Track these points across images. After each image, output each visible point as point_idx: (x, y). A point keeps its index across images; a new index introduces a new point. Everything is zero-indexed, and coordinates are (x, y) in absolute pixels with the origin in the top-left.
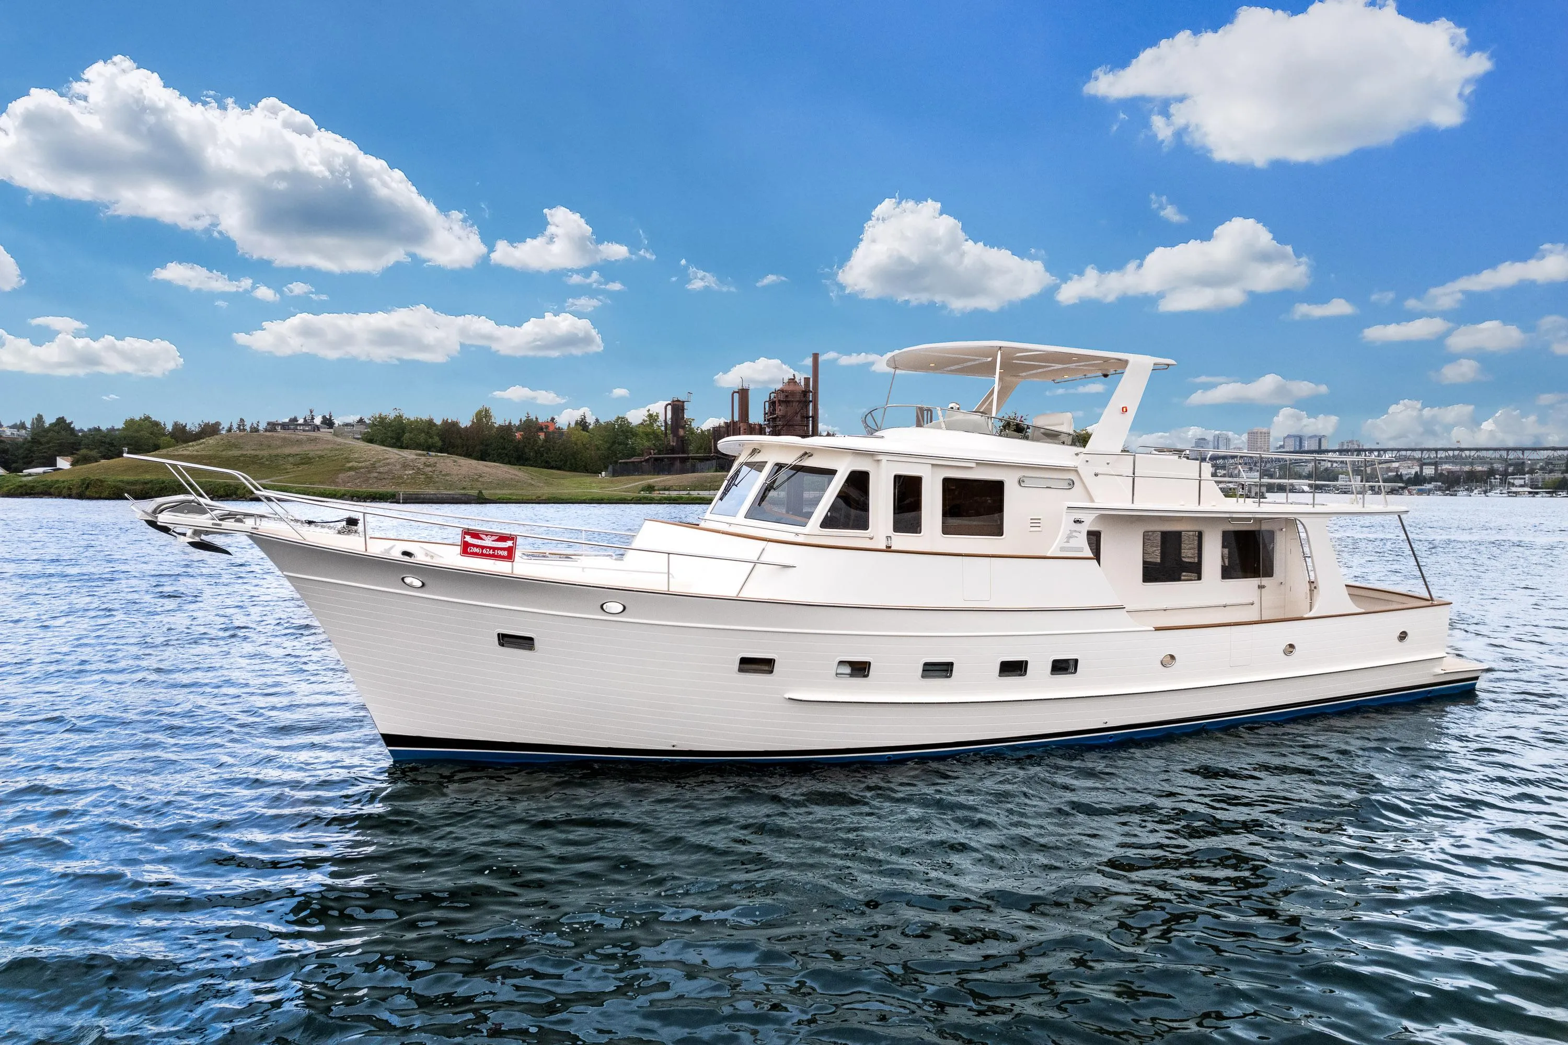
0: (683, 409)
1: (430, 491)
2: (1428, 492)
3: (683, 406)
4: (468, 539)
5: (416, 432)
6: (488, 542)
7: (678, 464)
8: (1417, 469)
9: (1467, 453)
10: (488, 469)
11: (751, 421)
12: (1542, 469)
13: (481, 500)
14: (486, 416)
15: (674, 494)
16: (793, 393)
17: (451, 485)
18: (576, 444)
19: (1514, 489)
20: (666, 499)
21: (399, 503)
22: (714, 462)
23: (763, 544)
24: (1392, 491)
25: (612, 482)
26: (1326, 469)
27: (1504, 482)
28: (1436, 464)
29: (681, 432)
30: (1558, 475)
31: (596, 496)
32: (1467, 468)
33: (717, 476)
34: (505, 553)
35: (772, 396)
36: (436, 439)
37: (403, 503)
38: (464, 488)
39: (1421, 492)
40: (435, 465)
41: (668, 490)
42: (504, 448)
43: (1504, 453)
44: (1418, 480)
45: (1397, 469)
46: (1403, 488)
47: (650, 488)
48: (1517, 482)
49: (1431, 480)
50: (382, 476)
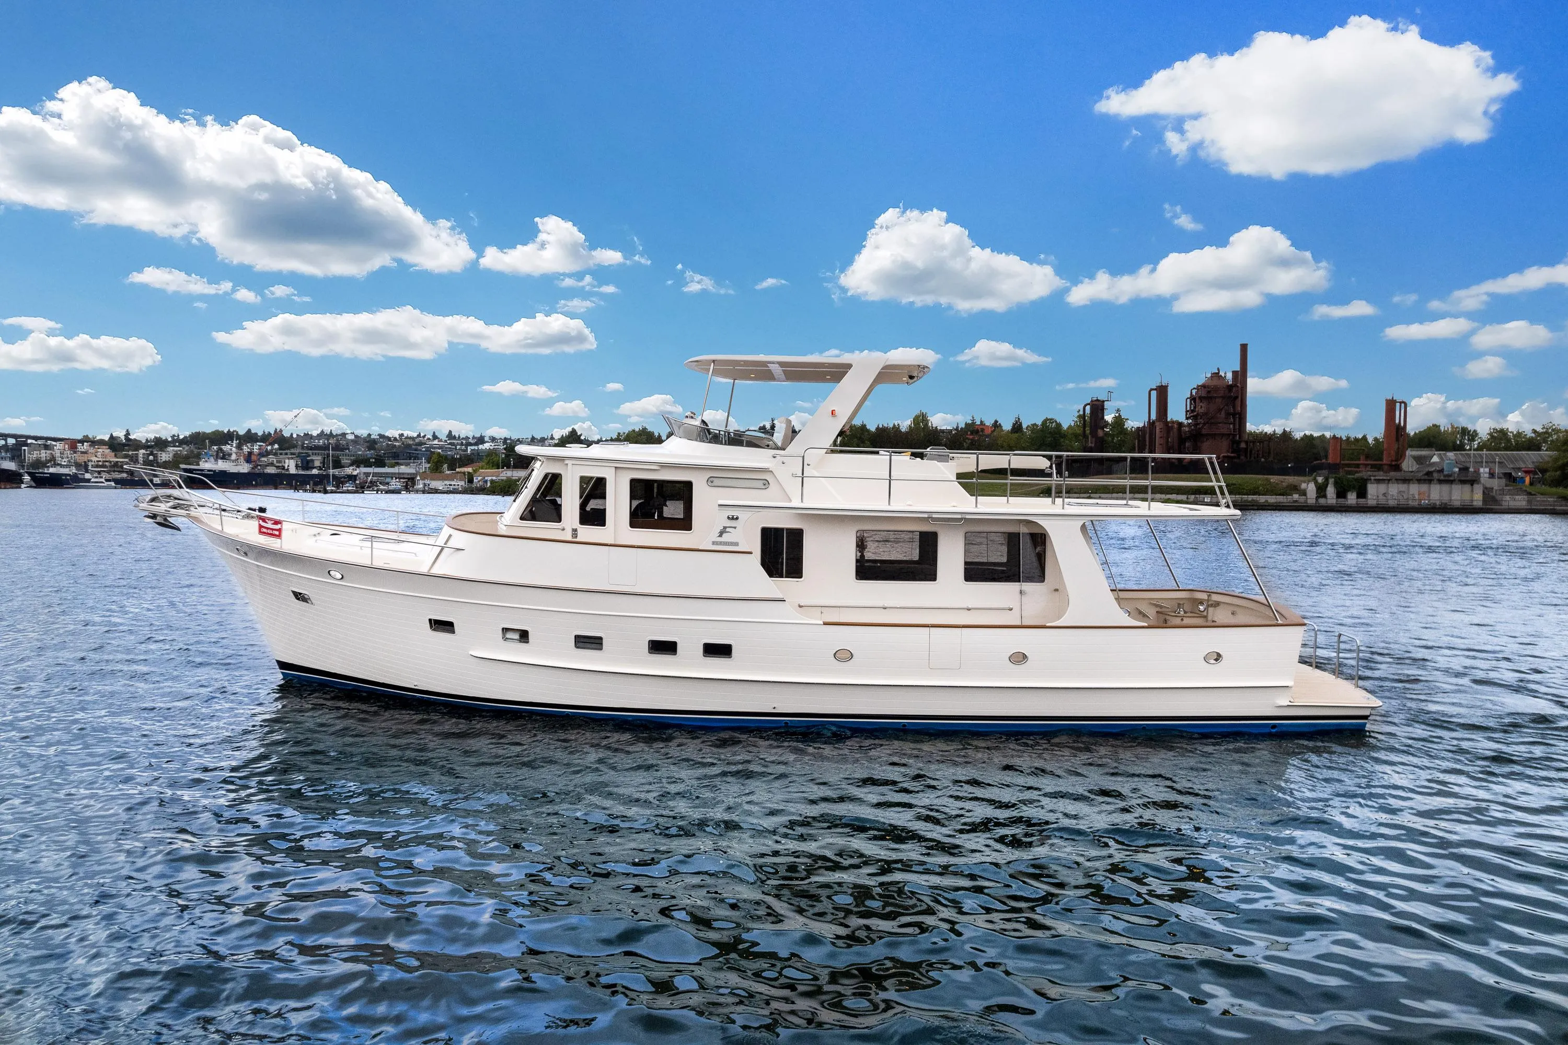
0: (1103, 409)
3: (1103, 406)
6: (270, 525)
11: (1170, 419)
14: (925, 422)
16: (1217, 388)
35: (1194, 392)
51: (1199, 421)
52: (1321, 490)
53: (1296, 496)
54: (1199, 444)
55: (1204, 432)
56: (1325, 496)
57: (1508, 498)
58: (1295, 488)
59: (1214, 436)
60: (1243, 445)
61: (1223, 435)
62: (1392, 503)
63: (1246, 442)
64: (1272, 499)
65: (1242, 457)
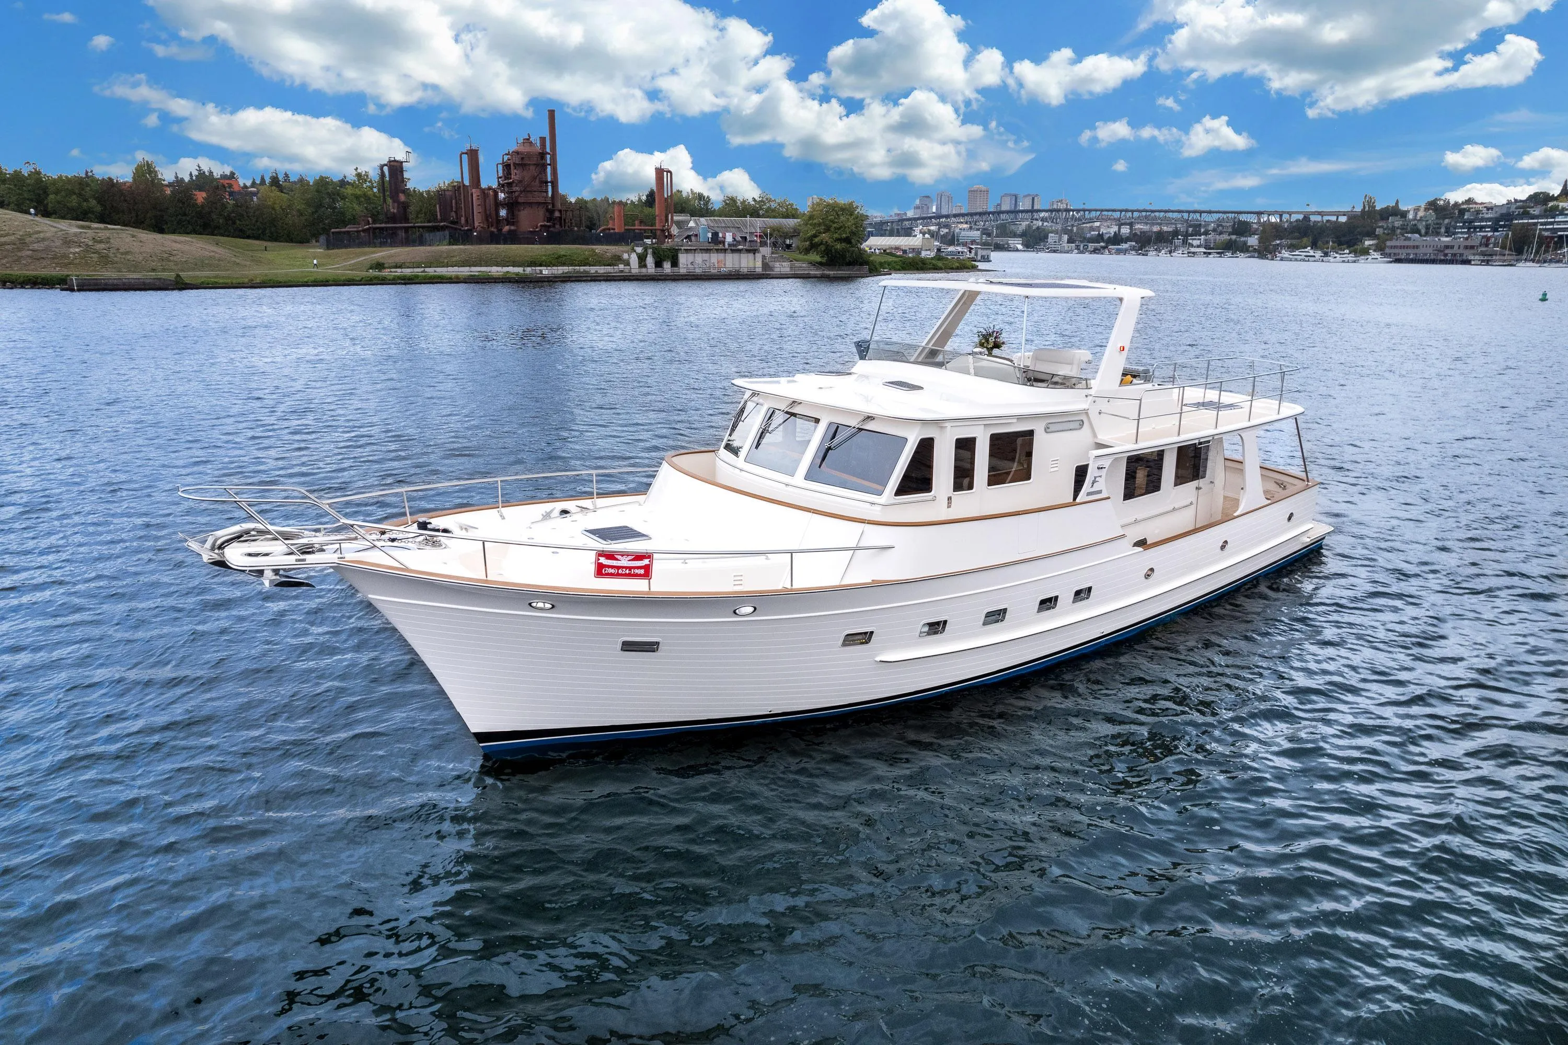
0: (402, 171)
1: (109, 274)
2: (1125, 252)
3: (402, 168)
4: (603, 560)
5: (63, 193)
6: (624, 562)
7: (402, 234)
8: (1115, 229)
9: (1157, 214)
10: (178, 246)
11: (484, 185)
12: (1214, 230)
13: (180, 285)
14: (150, 172)
15: (407, 272)
16: (529, 155)
17: (135, 267)
18: (273, 209)
19: (1193, 250)
20: (399, 278)
21: (72, 290)
22: (447, 233)
23: (860, 526)
24: (1095, 251)
25: (329, 256)
26: (1038, 228)
27: (1185, 242)
28: (1131, 225)
29: (402, 197)
30: (1225, 237)
31: (320, 277)
32: (1156, 229)
33: (454, 250)
34: (642, 571)
35: (506, 158)
36: (93, 202)
37: (79, 290)
38: (154, 270)
39: (1119, 252)
40: (108, 240)
41: (400, 267)
42: (185, 214)
43: (1186, 215)
44: (1117, 239)
45: (1098, 228)
46: (1104, 248)
47: (379, 266)
48: (1196, 243)
49: (1127, 240)
50: (39, 255)
51: (514, 189)
52: (642, 259)
53: (621, 266)
54: (516, 212)
55: (521, 200)
56: (645, 266)
57: (777, 265)
58: (617, 259)
59: (530, 204)
60: (557, 214)
61: (539, 204)
62: (698, 271)
63: (560, 211)
64: (601, 270)
65: (557, 226)
